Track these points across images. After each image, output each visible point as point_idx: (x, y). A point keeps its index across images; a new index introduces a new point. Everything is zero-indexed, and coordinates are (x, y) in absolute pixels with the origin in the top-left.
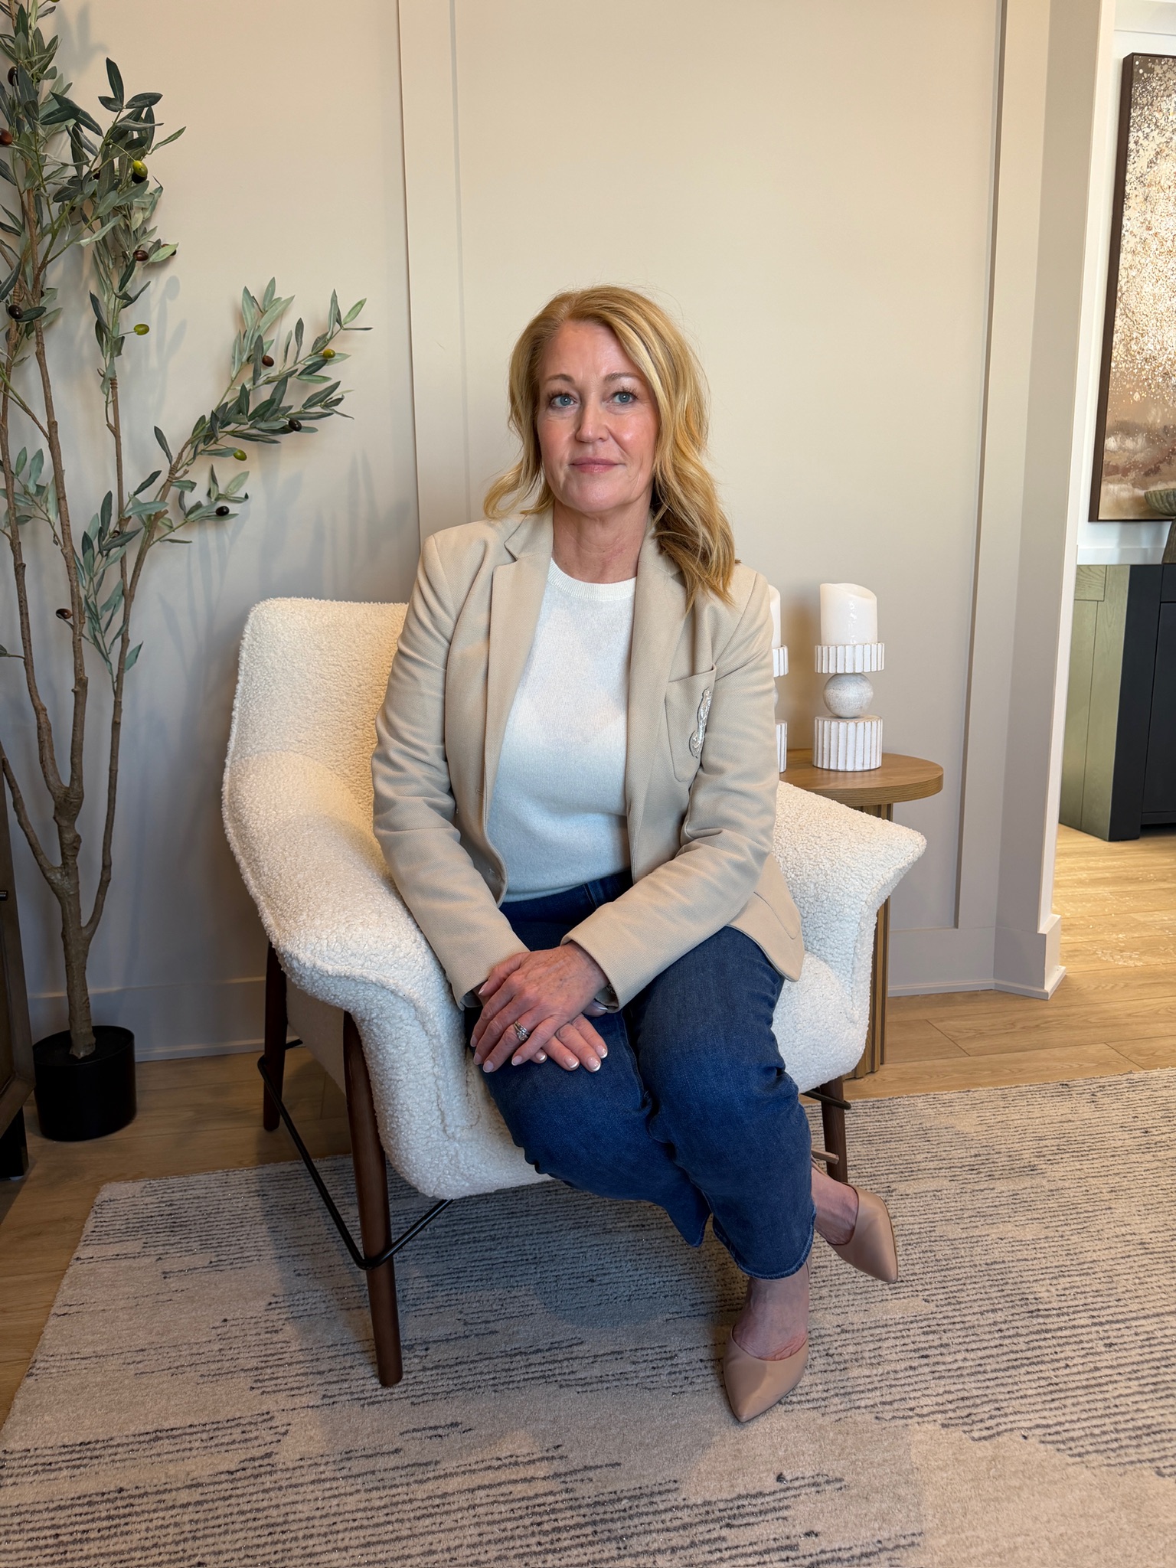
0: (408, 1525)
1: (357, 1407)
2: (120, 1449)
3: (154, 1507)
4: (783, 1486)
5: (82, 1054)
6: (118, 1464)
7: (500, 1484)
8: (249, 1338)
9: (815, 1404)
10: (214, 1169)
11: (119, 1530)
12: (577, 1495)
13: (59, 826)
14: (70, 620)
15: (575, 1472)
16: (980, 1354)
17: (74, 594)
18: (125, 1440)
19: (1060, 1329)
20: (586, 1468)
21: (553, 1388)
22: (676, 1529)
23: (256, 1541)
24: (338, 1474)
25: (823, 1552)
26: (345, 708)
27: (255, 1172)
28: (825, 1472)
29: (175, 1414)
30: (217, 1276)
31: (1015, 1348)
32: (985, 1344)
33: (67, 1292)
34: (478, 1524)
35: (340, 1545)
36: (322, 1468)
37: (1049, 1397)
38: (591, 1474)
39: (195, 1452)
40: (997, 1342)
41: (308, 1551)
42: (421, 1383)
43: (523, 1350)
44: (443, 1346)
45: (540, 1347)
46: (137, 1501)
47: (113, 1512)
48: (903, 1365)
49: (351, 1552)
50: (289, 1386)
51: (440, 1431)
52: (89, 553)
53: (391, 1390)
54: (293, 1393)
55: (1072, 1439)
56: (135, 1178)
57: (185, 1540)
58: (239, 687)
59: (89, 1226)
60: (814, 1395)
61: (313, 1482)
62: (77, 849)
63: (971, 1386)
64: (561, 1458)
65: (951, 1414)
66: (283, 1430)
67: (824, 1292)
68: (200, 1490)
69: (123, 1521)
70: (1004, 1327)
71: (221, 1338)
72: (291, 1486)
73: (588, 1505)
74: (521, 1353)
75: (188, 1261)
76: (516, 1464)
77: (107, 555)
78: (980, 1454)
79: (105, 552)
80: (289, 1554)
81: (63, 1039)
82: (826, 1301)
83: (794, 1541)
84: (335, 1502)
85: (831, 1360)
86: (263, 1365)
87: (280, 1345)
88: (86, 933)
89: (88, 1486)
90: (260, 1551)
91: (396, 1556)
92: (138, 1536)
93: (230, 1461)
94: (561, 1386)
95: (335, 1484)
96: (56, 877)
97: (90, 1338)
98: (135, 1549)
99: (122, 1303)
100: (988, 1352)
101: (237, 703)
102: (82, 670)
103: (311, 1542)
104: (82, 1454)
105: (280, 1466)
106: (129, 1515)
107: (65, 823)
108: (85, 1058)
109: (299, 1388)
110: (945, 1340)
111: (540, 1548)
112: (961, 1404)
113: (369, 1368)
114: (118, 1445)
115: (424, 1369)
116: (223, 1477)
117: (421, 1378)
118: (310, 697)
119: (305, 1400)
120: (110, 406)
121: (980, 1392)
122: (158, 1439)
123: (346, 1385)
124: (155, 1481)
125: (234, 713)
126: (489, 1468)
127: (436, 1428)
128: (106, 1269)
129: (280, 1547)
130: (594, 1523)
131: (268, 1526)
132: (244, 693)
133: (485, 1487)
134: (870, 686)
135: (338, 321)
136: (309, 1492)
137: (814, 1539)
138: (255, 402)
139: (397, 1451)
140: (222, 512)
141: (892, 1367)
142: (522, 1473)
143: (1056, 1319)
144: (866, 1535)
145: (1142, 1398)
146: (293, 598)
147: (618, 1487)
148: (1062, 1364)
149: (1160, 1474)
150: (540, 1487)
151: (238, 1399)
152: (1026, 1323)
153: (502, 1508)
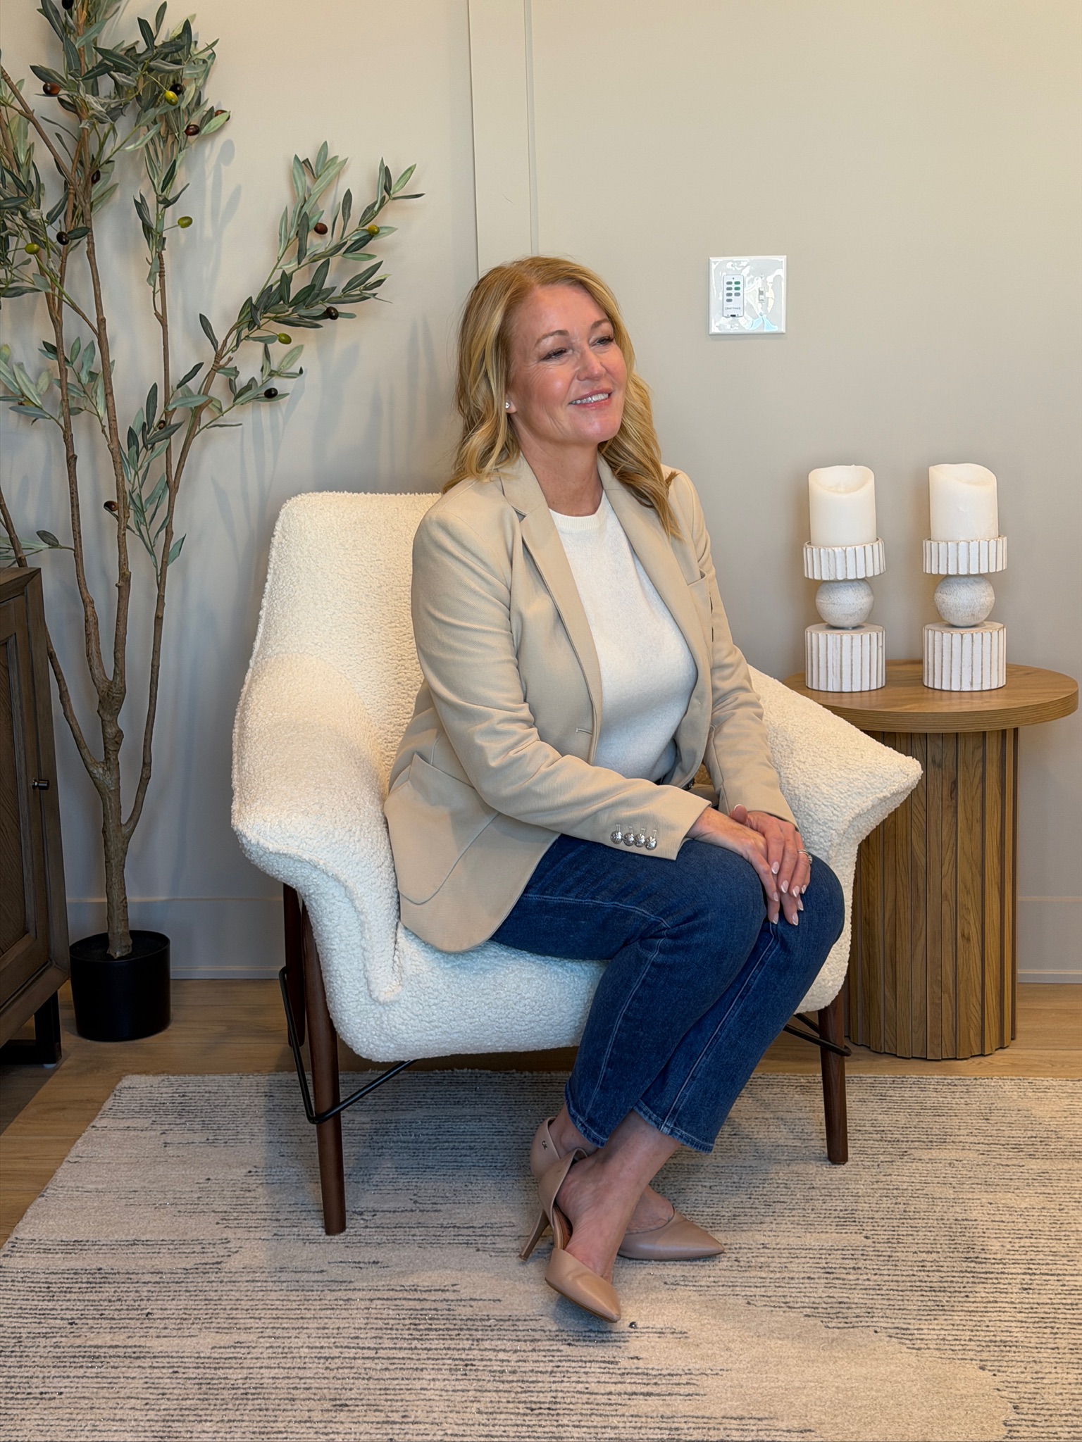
0: (313, 1312)
1: (300, 1243)
2: (104, 1247)
3: (123, 1280)
4: (632, 1330)
5: (118, 954)
6: (101, 1255)
7: (395, 1299)
8: (225, 1192)
9: (700, 1288)
10: (230, 1073)
11: (94, 1290)
12: (455, 1313)
13: (103, 720)
14: (116, 513)
15: (461, 1300)
16: (886, 1278)
17: (120, 488)
18: (109, 1243)
19: (986, 1273)
20: (471, 1299)
21: (472, 1251)
22: (525, 1341)
23: (193, 1307)
24: (270, 1279)
25: (637, 1368)
26: (363, 611)
27: (267, 1078)
28: (674, 1327)
29: (152, 1232)
30: (210, 1150)
31: (926, 1279)
32: (899, 1273)
33: (80, 1147)
34: (367, 1318)
35: (256, 1316)
36: (257, 1275)
37: (926, 1313)
38: (473, 1303)
39: (161, 1255)
40: (911, 1273)
41: (231, 1316)
42: (360, 1235)
43: (458, 1225)
44: (388, 1215)
45: (475, 1225)
46: (111, 1276)
47: (91, 1280)
48: (803, 1275)
49: (263, 1320)
50: (249, 1225)
52: (134, 448)
53: (332, 1237)
54: (251, 1229)
55: (922, 1339)
56: (157, 1074)
57: (141, 1300)
58: (267, 585)
59: (108, 1105)
60: (703, 1283)
61: (247, 1281)
62: (119, 744)
63: (856, 1297)
64: (454, 1291)
65: (820, 1310)
66: (235, 1250)
67: (767, 1219)
68: (160, 1275)
69: (98, 1285)
70: (929, 1264)
71: (201, 1190)
72: (230, 1282)
73: (462, 1320)
74: (454, 1227)
75: (190, 1136)
76: (416, 1290)
77: (152, 447)
78: (824, 1335)
79: (149, 446)
80: (217, 1316)
81: (101, 941)
82: (764, 1225)
83: (617, 1359)
84: (262, 1293)
85: (737, 1263)
86: (232, 1210)
87: (250, 1199)
88: (125, 831)
89: (78, 1265)
90: (195, 1312)
91: (297, 1326)
92: (107, 1294)
93: (189, 1263)
94: (478, 1250)
95: (265, 1284)
96: (98, 771)
97: (94, 1179)
98: (104, 1300)
99: (126, 1160)
100: (895, 1278)
101: (265, 602)
102: (126, 564)
103: (234, 1312)
104: (75, 1246)
105: (226, 1270)
106: (104, 1283)
107: (107, 718)
108: (120, 958)
109: (256, 1228)
110: (860, 1265)
111: (410, 1337)
112: (837, 1305)
113: (319, 1221)
114: (103, 1245)
115: (367, 1227)
116: (180, 1271)
117: (361, 1231)
118: (329, 598)
119: (258, 1235)
120: (158, 296)
121: (861, 1301)
122: (134, 1244)
123: (295, 1229)
124: (127, 1267)
125: (261, 613)
126: (393, 1290)
127: (359, 1262)
128: (116, 1136)
129: (211, 1311)
130: (461, 1329)
131: (206, 1300)
132: (271, 593)
133: (383, 1299)
134: (990, 590)
135: (387, 188)
136: (243, 1286)
137: (635, 1361)
138: (295, 288)
139: (322, 1271)
140: (271, 394)
141: (791, 1275)
142: (417, 1295)
143: (989, 1265)
144: (679, 1365)
145: (1019, 1324)
146: (325, 493)
147: (492, 1313)
148: (963, 1294)
149: (982, 1368)
150: (427, 1305)
151: (204, 1228)
152: (955, 1264)
153: (391, 1312)
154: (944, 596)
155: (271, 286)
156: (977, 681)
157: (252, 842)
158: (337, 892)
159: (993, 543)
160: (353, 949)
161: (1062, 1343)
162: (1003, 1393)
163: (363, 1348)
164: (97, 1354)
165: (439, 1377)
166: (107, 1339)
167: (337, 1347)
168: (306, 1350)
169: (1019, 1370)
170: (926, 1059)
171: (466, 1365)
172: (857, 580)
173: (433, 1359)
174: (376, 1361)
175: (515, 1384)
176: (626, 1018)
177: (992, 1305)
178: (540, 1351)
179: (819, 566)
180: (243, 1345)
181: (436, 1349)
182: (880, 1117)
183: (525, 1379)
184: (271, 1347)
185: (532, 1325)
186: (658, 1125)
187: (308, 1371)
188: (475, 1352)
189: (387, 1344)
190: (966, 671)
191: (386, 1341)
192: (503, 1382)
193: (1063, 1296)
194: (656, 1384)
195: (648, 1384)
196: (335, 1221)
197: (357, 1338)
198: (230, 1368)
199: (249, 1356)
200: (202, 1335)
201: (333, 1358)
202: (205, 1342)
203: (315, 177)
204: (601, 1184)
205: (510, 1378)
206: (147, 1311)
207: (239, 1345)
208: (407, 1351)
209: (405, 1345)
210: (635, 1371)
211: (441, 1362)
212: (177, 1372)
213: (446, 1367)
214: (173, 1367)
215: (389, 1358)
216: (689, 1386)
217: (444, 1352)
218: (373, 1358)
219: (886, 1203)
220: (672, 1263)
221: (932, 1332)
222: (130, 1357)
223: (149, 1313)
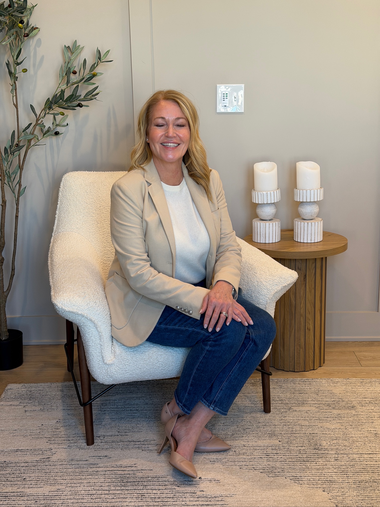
0: (85, 476)
1: (78, 449)
2: (6, 453)
3: (14, 466)
4: (200, 480)
5: (4, 339)
6: (5, 456)
7: (114, 471)
8: (49, 430)
9: (222, 463)
10: (47, 382)
11: (4, 470)
12: (136, 475)
15: (138, 470)
16: (288, 457)
17: (1, 169)
18: (7, 451)
19: (322, 454)
20: (142, 470)
21: (141, 450)
22: (162, 486)
23: (41, 476)
24: (68, 464)
27: (61, 384)
28: (215, 478)
29: (23, 446)
30: (42, 413)
31: (302, 457)
32: (292, 455)
34: (105, 478)
35: (64, 478)
36: (63, 462)
37: (302, 470)
38: (142, 471)
39: (27, 455)
40: (296, 455)
41: (55, 479)
42: (100, 445)
43: (135, 440)
44: (109, 437)
45: (141, 440)
46: (9, 464)
47: (2, 466)
48: (259, 457)
49: (67, 480)
50: (59, 443)
51: (101, 457)
52: (7, 155)
53: (89, 446)
54: (59, 444)
55: (302, 480)
56: (20, 383)
57: (21, 473)
59: (3, 396)
60: (224, 461)
61: (60, 465)
62: (3, 263)
63: (278, 464)
64: (135, 467)
65: (266, 470)
66: (54, 453)
67: (245, 435)
68: (27, 463)
69: (5, 468)
70: (302, 451)
71: (40, 429)
72: (53, 465)
73: (139, 478)
74: (133, 441)
75: (34, 408)
76: (121, 467)
77: (13, 154)
78: (268, 480)
79: (12, 153)
80: (50, 479)
82: (244, 438)
83: (196, 492)
84: (66, 470)
85: (235, 453)
86: (52, 437)
87: (58, 432)
88: (5, 294)
90: (42, 478)
91: (79, 482)
92: (9, 471)
93: (38, 458)
94: (143, 450)
95: (66, 466)
98: (8, 474)
99: (11, 418)
100: (291, 457)
102: (4, 197)
103: (56, 477)
105: (52, 461)
106: (7, 467)
109: (61, 444)
110: (278, 452)
111: (121, 485)
112: (271, 468)
113: (84, 441)
115: (102, 442)
116: (35, 461)
117: (100, 444)
119: (62, 447)
120: (15, 97)
121: (280, 466)
122: (17, 451)
123: (76, 444)
124: (15, 461)
126: (113, 467)
127: (100, 456)
128: (7, 408)
129: (47, 477)
130: (139, 482)
131: (45, 473)
133: (110, 471)
134: (318, 207)
135: (100, 58)
136: (58, 467)
137: (202, 492)
138: (66, 95)
139: (87, 460)
140: (57, 133)
141: (255, 457)
142: (122, 469)
143: (323, 451)
144: (218, 493)
145: (335, 474)
146: (79, 172)
147: (149, 475)
148: (315, 462)
149: (324, 491)
150: (126, 472)
151: (42, 444)
152: (311, 451)
153: (113, 476)
154: (302, 209)
155: (57, 94)
156: (313, 239)
157: (60, 308)
158: (91, 325)
159: (319, 190)
160: (97, 345)
161: (350, 480)
162: (332, 501)
163: (104, 490)
164: (7, 495)
165: (132, 501)
166: (10, 489)
167: (95, 490)
168: (83, 492)
169: (337, 491)
170: (294, 371)
171: (142, 496)
172: (271, 203)
173: (130, 494)
174: (109, 495)
175: (160, 503)
176: (197, 369)
177: (325, 466)
178: (168, 489)
179: (258, 198)
180: (60, 490)
181: (131, 490)
182: (281, 395)
183: (164, 500)
184: (70, 491)
185: (164, 479)
186: (209, 407)
187: (85, 500)
188: (145, 490)
189: (113, 488)
190: (309, 235)
191: (112, 487)
192: (156, 502)
193: (349, 462)
194: (210, 501)
195: (207, 501)
196: (90, 441)
197: (101, 486)
198: (56, 500)
199: (63, 494)
200: (45, 487)
201: (93, 494)
202: (46, 490)
203: (72, 53)
204: (188, 427)
205: (158, 500)
206: (24, 478)
207: (58, 490)
208: (120, 491)
209: (119, 489)
210: (203, 496)
211: (132, 495)
212: (37, 502)
213: (134, 497)
214: (35, 500)
215: (114, 494)
216: (222, 501)
217: (134, 491)
218: (108, 494)
219: (285, 428)
220: (212, 453)
221: (305, 477)
222: (19, 496)
223: (24, 479)
